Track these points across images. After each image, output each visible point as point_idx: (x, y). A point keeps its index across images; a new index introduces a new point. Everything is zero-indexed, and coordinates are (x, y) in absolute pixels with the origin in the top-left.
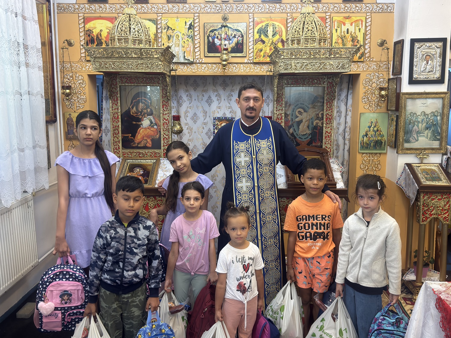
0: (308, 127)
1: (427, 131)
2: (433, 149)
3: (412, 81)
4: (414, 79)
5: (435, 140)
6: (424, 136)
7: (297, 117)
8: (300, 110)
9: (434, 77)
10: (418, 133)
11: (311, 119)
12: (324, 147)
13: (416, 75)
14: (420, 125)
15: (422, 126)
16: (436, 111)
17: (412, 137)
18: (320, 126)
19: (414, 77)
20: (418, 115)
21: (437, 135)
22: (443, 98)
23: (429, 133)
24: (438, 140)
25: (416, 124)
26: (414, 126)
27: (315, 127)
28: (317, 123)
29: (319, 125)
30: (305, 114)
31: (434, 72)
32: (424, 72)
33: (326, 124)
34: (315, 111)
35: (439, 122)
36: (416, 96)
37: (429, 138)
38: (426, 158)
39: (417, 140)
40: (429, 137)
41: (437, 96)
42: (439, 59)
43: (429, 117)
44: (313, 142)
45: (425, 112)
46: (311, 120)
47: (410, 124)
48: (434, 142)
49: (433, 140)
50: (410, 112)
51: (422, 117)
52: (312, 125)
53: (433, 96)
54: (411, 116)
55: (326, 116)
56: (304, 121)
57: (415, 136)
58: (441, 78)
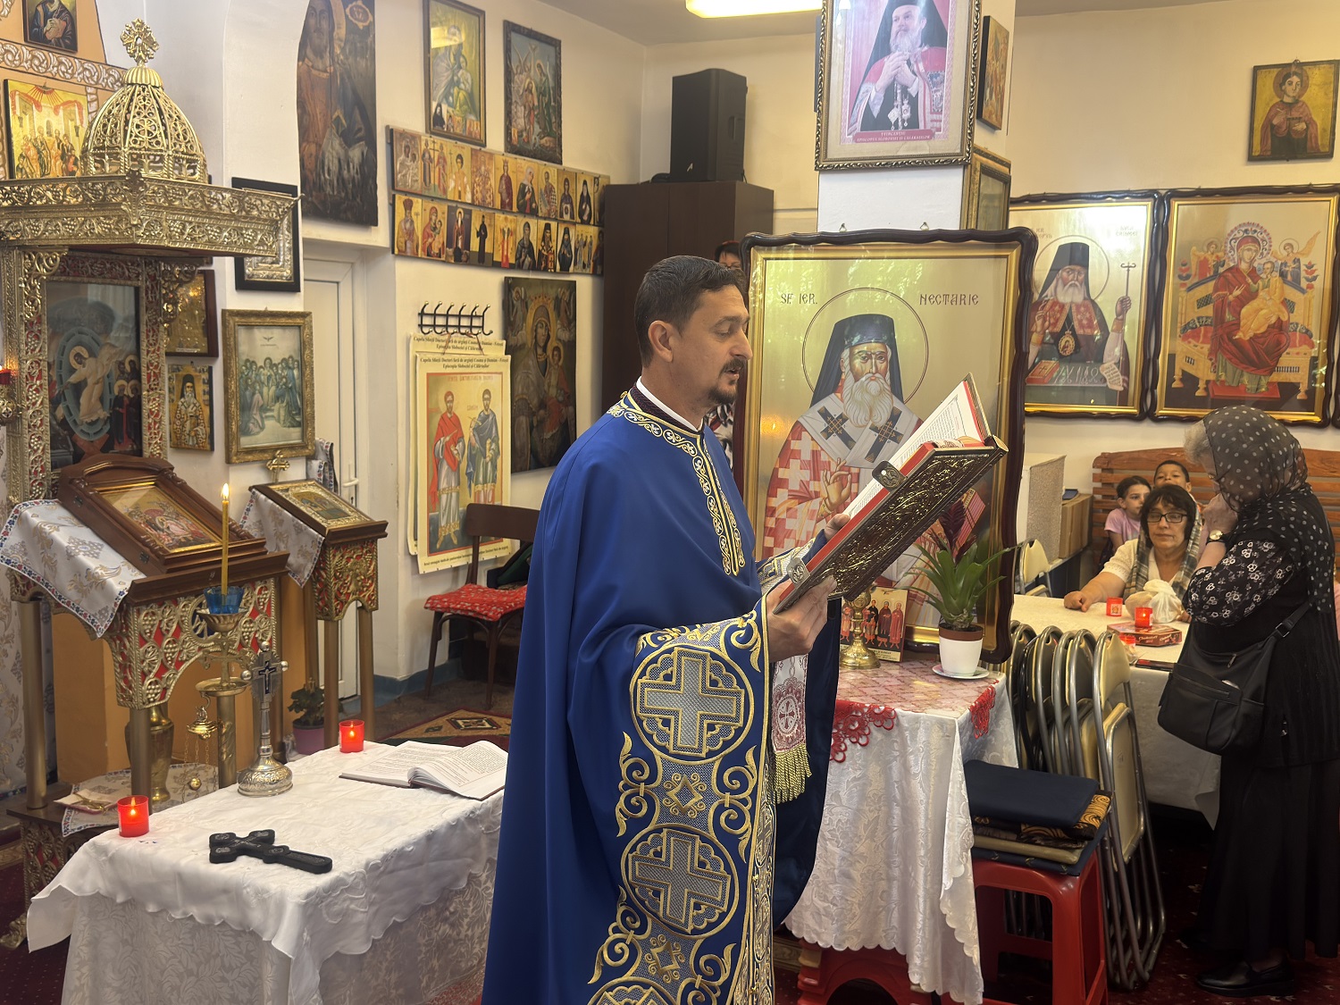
0: (101, 399)
1: (277, 405)
2: (292, 447)
3: (244, 284)
4: (246, 278)
5: (293, 427)
6: (273, 416)
7: (73, 371)
8: (78, 349)
9: (282, 276)
10: (263, 409)
11: (108, 376)
12: (146, 454)
13: (250, 269)
14: (265, 390)
15: (269, 391)
16: (291, 357)
17: (252, 421)
18: (128, 397)
19: (247, 271)
20: (259, 365)
21: (296, 414)
22: (299, 327)
23: (279, 409)
24: (299, 424)
25: (258, 387)
26: (254, 394)
27: (118, 401)
28: (122, 388)
29: (125, 393)
30: (90, 362)
31: (281, 264)
32: (264, 263)
33: (148, 391)
34: (115, 354)
35: (298, 382)
36: (253, 319)
37: (282, 422)
38: (284, 469)
39: (262, 428)
40: (282, 418)
41: (290, 321)
42: (287, 233)
43: (280, 372)
44: (116, 442)
45: (271, 360)
46: (107, 382)
47: (246, 389)
48: (292, 429)
49: (289, 427)
50: (244, 358)
51: (266, 372)
52: (110, 392)
53: (283, 321)
54: (247, 368)
55: (148, 368)
56: (90, 381)
57: (258, 417)
58: (295, 280)
